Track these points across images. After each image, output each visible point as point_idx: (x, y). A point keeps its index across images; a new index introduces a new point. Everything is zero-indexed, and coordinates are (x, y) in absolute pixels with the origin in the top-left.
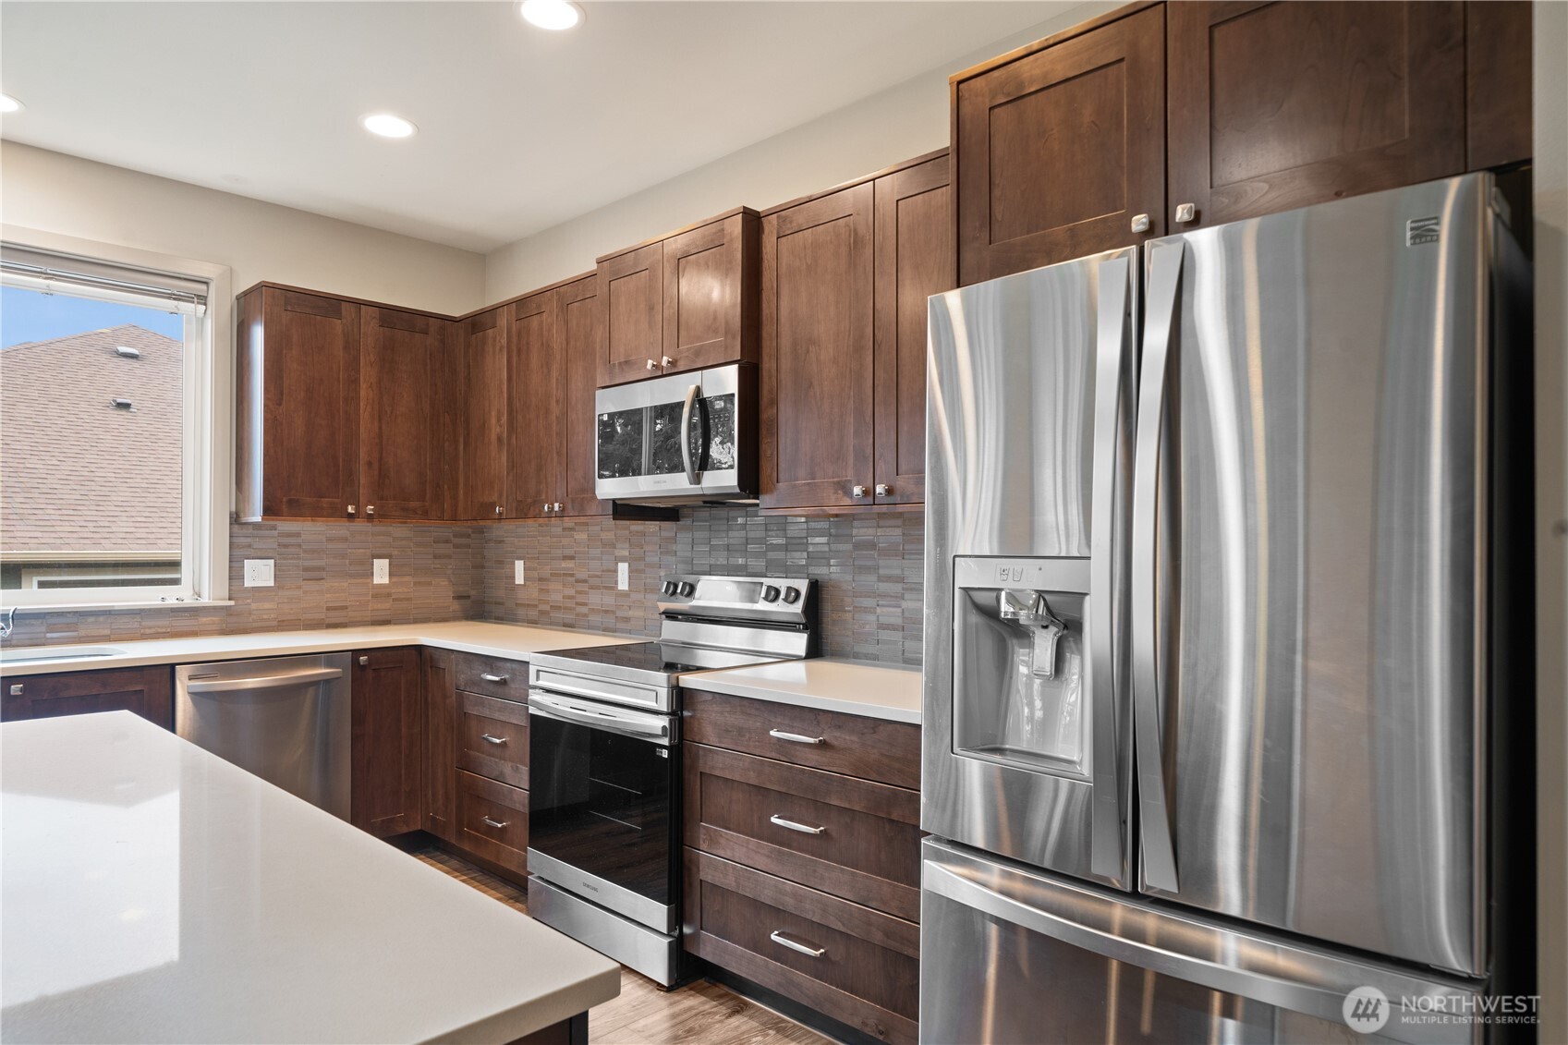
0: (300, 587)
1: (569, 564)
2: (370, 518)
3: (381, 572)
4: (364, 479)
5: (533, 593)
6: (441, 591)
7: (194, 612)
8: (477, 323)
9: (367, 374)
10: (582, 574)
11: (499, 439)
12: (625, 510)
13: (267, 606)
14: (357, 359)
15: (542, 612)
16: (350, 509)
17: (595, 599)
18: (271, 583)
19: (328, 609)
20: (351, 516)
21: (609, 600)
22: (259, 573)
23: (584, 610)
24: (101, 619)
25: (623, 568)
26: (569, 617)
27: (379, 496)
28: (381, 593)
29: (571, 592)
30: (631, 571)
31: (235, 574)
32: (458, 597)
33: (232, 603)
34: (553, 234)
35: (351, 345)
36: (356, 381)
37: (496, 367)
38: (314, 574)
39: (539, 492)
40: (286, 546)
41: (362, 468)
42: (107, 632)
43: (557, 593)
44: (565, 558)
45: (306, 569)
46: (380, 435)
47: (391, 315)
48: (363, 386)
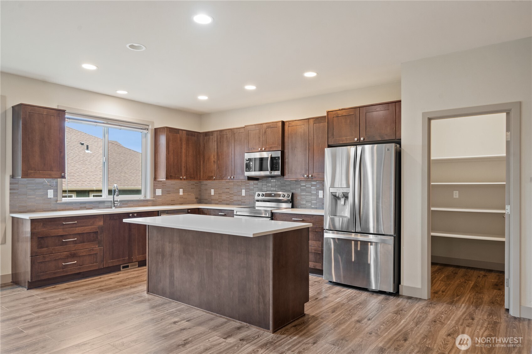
0: (166, 195)
1: (228, 190)
2: (184, 179)
3: (181, 192)
4: (183, 170)
5: (217, 197)
6: (192, 197)
8: (207, 134)
9: (184, 146)
10: (230, 193)
11: (214, 162)
12: (250, 178)
13: (160, 200)
14: (182, 143)
15: (219, 201)
16: (181, 177)
17: (235, 198)
18: (161, 195)
19: (171, 200)
20: (181, 179)
21: (239, 198)
22: (159, 192)
23: (233, 200)
24: (131, 202)
25: (243, 191)
26: (228, 202)
27: (186, 175)
28: (181, 197)
29: (229, 196)
30: (245, 192)
31: (154, 193)
32: (196, 198)
33: (154, 199)
34: (222, 113)
35: (181, 140)
36: (182, 148)
37: (213, 145)
39: (226, 174)
40: (163, 186)
41: (183, 168)
42: (132, 205)
43: (224, 197)
44: (226, 189)
45: (167, 191)
46: (186, 160)
47: (190, 133)
48: (183, 149)
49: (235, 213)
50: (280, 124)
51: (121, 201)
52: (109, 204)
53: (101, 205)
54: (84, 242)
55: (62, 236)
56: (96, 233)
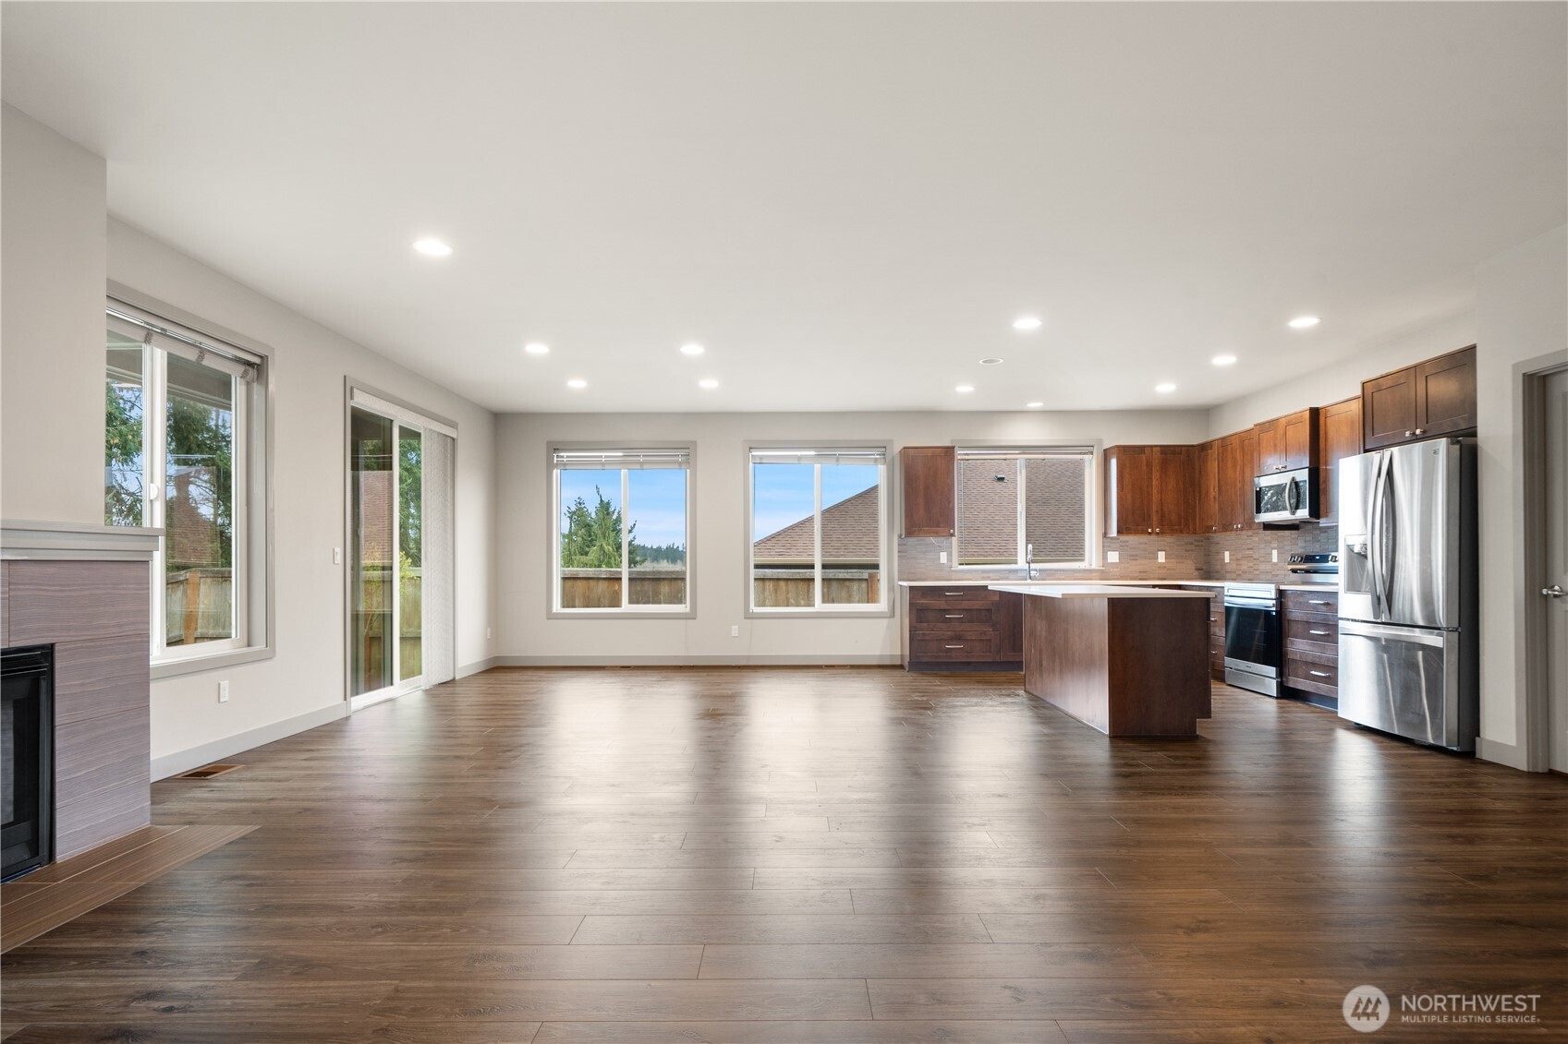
0: (1129, 563)
1: (1251, 552)
2: (1157, 534)
3: (1161, 557)
4: (1155, 518)
5: (1234, 566)
6: (1189, 565)
7: (1091, 571)
8: (1204, 447)
9: (1156, 475)
10: (1255, 557)
11: (1215, 498)
12: (1268, 526)
13: (1118, 569)
14: (1151, 469)
15: (1239, 575)
16: (1150, 530)
17: (1262, 567)
18: (1118, 561)
19: (1141, 572)
20: (1150, 533)
21: (1269, 567)
22: (1113, 557)
23: (1257, 572)
24: (1062, 573)
25: (1275, 553)
26: (1251, 577)
27: (1161, 525)
28: (1161, 566)
29: (1251, 565)
30: (1278, 553)
31: (1105, 557)
32: (1197, 569)
33: (1105, 568)
34: (1238, 402)
35: (1149, 464)
36: (1151, 479)
37: (1213, 466)
38: (1134, 558)
39: (1232, 520)
40: (1124, 546)
41: (1154, 514)
42: (1063, 577)
43: (1245, 565)
44: (1248, 549)
45: (1131, 556)
46: (1161, 500)
47: (1165, 450)
48: (1154, 480)
49: (1226, 593)
50: (1307, 415)
51: (1040, 571)
52: (1024, 574)
53: (1012, 576)
54: (973, 622)
55: (945, 610)
56: (989, 610)
